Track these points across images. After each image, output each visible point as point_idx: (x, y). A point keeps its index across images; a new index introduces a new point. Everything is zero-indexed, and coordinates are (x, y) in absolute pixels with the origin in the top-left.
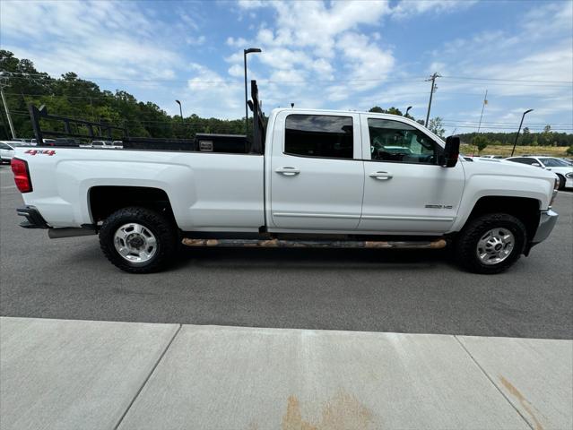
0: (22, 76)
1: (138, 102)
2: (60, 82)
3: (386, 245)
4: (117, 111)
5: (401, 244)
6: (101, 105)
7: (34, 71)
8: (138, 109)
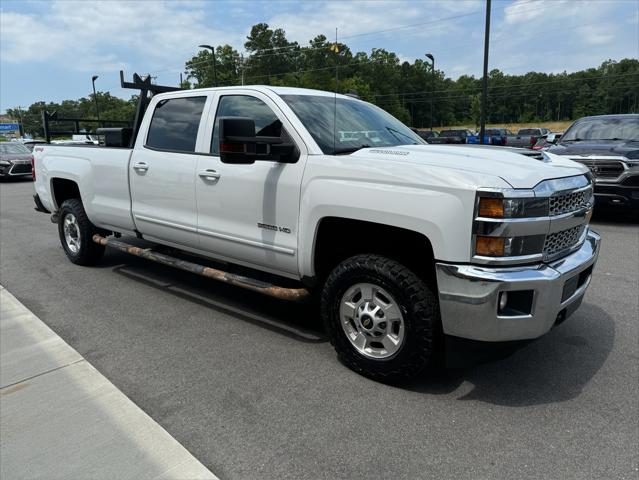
0: (271, 52)
1: (401, 63)
2: (307, 51)
3: (222, 276)
4: (367, 81)
5: (238, 279)
6: (350, 75)
7: (285, 42)
8: (398, 75)
